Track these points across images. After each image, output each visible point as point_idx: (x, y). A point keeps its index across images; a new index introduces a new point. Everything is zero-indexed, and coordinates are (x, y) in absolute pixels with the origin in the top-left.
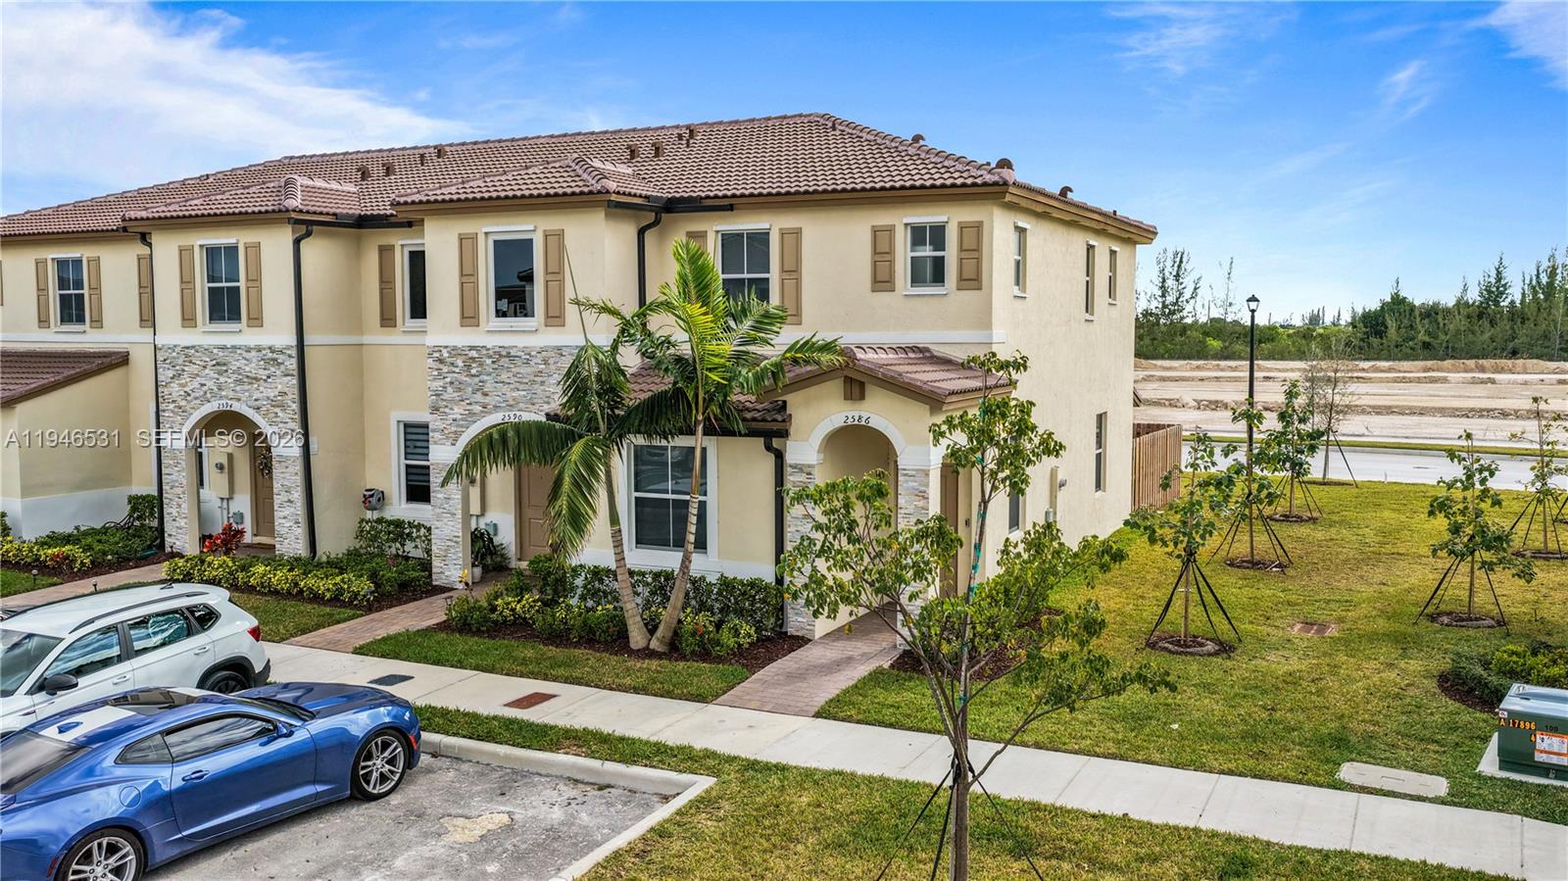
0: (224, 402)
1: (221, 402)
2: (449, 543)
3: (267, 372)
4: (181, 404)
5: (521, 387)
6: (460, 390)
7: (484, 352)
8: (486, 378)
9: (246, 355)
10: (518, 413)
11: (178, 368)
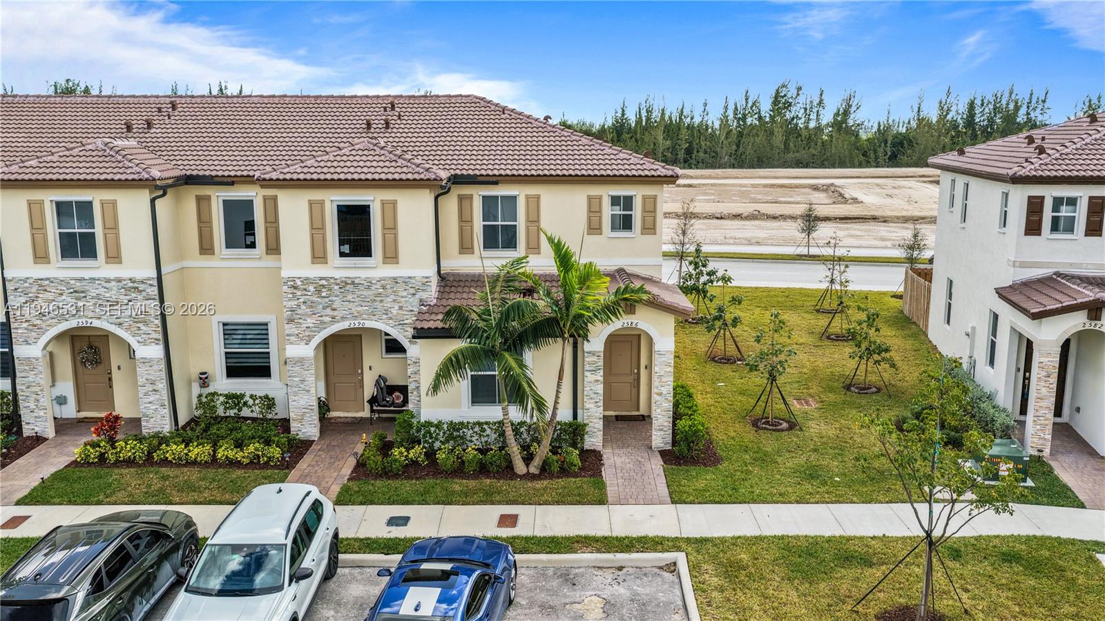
0: (84, 320)
1: (80, 321)
2: (304, 410)
3: (128, 297)
4: (35, 323)
5: (363, 304)
6: (312, 307)
7: (332, 281)
8: (334, 298)
9: (107, 285)
10: (362, 322)
11: (30, 295)
